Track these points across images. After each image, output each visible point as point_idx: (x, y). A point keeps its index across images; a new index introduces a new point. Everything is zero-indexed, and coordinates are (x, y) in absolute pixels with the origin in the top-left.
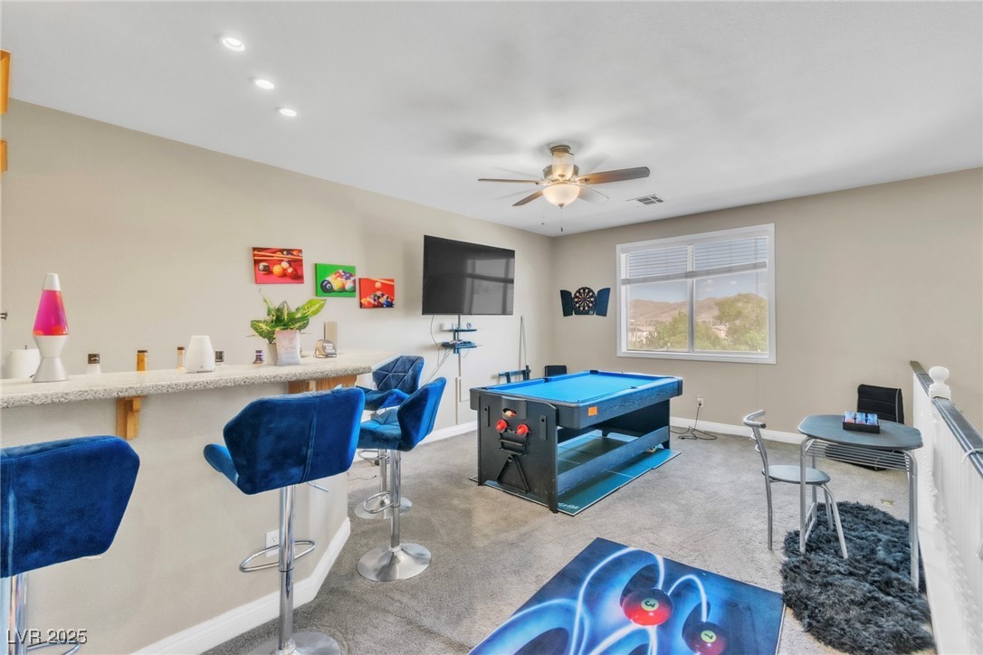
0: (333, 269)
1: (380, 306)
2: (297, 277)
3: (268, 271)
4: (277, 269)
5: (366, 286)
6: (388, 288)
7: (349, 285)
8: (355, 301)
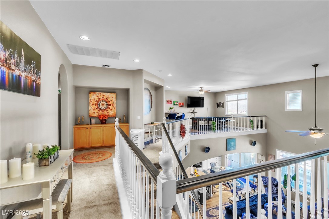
0: (175, 102)
1: (182, 106)
2: (171, 103)
3: (168, 103)
4: (169, 102)
5: (180, 104)
6: (183, 104)
7: (177, 104)
8: (178, 106)
